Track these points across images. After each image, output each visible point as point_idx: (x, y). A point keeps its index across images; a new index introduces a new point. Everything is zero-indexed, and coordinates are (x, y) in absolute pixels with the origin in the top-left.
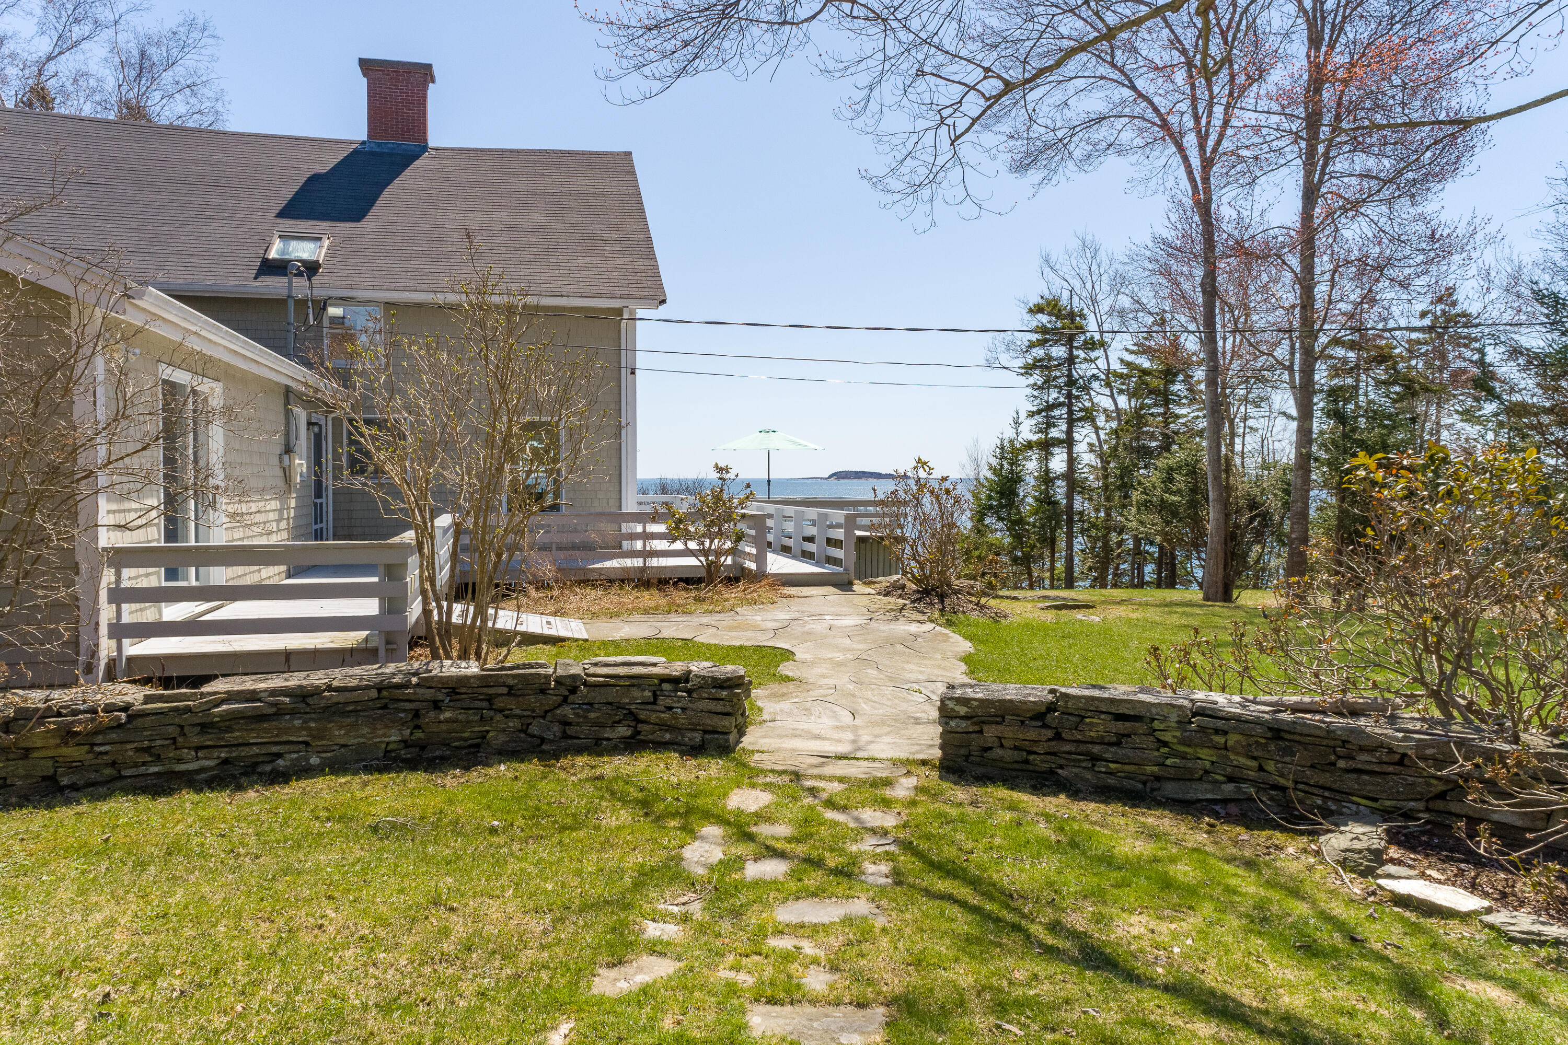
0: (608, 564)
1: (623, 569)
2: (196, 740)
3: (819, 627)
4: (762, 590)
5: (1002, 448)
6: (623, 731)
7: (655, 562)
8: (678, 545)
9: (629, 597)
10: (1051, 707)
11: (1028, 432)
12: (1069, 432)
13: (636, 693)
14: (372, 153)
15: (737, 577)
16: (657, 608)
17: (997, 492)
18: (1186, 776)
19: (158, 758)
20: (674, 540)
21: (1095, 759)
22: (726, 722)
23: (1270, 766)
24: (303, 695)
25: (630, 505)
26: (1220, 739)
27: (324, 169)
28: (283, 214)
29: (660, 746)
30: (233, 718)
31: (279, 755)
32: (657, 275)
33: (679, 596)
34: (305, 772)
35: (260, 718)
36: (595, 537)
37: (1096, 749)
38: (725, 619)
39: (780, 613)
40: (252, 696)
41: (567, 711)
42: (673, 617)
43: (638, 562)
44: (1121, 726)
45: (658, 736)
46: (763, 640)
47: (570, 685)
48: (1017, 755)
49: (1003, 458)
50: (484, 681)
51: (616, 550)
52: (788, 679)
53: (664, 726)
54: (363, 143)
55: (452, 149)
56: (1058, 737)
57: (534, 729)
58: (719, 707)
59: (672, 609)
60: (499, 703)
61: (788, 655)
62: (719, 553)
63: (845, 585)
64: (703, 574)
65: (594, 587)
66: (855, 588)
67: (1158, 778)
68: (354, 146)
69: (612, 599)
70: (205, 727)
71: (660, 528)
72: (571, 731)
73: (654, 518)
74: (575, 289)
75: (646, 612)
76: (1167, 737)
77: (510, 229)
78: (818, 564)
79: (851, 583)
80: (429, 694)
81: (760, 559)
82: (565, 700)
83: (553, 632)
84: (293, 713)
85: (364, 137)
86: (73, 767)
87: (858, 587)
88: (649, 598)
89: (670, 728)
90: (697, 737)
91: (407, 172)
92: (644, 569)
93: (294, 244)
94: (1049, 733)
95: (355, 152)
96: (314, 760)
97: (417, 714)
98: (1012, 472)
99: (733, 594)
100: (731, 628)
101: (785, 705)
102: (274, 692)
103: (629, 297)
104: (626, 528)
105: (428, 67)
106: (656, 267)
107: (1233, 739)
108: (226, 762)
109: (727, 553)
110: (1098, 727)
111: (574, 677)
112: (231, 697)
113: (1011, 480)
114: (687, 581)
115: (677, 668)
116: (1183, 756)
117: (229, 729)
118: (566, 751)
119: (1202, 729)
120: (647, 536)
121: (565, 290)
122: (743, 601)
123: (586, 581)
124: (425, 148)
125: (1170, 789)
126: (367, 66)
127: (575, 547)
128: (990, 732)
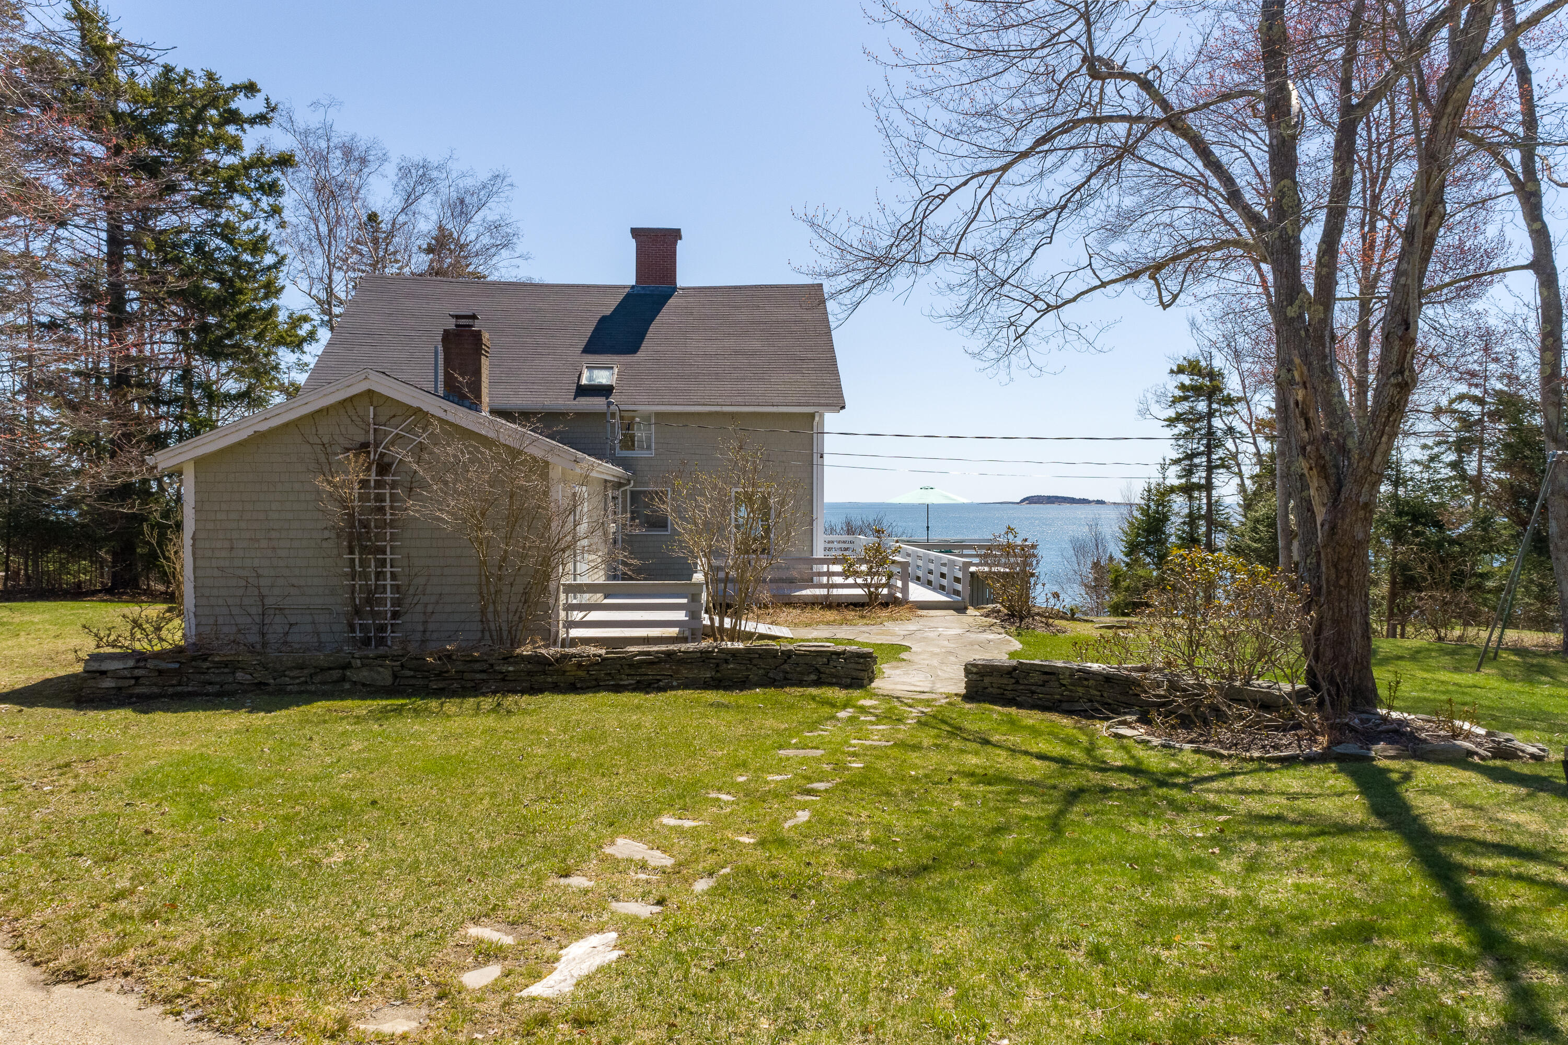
0: (804, 592)
1: (814, 596)
2: (628, 671)
3: (932, 635)
4: (903, 612)
5: (1149, 491)
6: (813, 677)
7: (835, 592)
8: (851, 581)
9: (819, 614)
10: (1015, 668)
11: (1173, 478)
12: (1209, 478)
13: (819, 659)
14: (638, 295)
15: (890, 603)
16: (834, 621)
17: (1144, 531)
18: (1071, 700)
19: (613, 679)
20: (847, 577)
21: (1033, 692)
22: (862, 674)
23: (1105, 695)
24: (669, 654)
25: (819, 553)
26: (1086, 683)
27: (608, 311)
28: (588, 350)
29: (831, 684)
30: (641, 662)
31: (660, 680)
32: (840, 387)
33: (850, 615)
34: (673, 688)
35: (651, 663)
36: (795, 574)
37: (1033, 688)
38: (874, 629)
39: (911, 626)
40: (648, 653)
41: (786, 667)
42: (844, 627)
43: (824, 592)
44: (1046, 677)
45: (829, 680)
46: (895, 641)
47: (788, 654)
48: (999, 691)
49: (1149, 499)
50: (748, 651)
51: (809, 582)
52: (904, 660)
53: (833, 675)
54: (633, 287)
55: (694, 288)
56: (1017, 682)
57: (771, 675)
58: (859, 667)
59: (844, 622)
60: (755, 662)
61: (908, 649)
62: (877, 586)
63: (960, 609)
64: (867, 600)
65: (795, 608)
66: (968, 612)
67: (1060, 701)
68: (627, 290)
69: (807, 615)
70: (631, 666)
71: (837, 568)
72: (789, 676)
73: (835, 561)
74: (781, 399)
75: (828, 623)
76: (1064, 682)
77: (737, 353)
78: (948, 595)
79: (966, 608)
80: (723, 656)
81: (905, 590)
82: (785, 661)
83: (773, 633)
84: (666, 662)
85: (633, 282)
86: (582, 680)
87: (971, 611)
88: (830, 615)
89: (835, 677)
90: (849, 681)
91: (664, 310)
92: (827, 596)
93: (596, 373)
94: (1013, 681)
95: (628, 296)
96: (675, 683)
97: (718, 665)
98: (1157, 512)
99: (884, 613)
100: (877, 634)
101: (898, 672)
102: (657, 652)
103: (819, 405)
104: (816, 568)
105: (679, 230)
106: (838, 380)
107: (1091, 682)
108: (638, 682)
109: (884, 586)
110: (1036, 678)
111: (790, 651)
112: (641, 653)
113: (1158, 520)
114: (855, 605)
115: (840, 648)
116: (1071, 691)
117: (640, 667)
118: (786, 685)
119: (1080, 678)
120: (830, 574)
121: (776, 400)
122: (890, 618)
123: (790, 603)
124: (675, 289)
125: (1065, 706)
126: (636, 233)
127: (781, 580)
128: (987, 680)
